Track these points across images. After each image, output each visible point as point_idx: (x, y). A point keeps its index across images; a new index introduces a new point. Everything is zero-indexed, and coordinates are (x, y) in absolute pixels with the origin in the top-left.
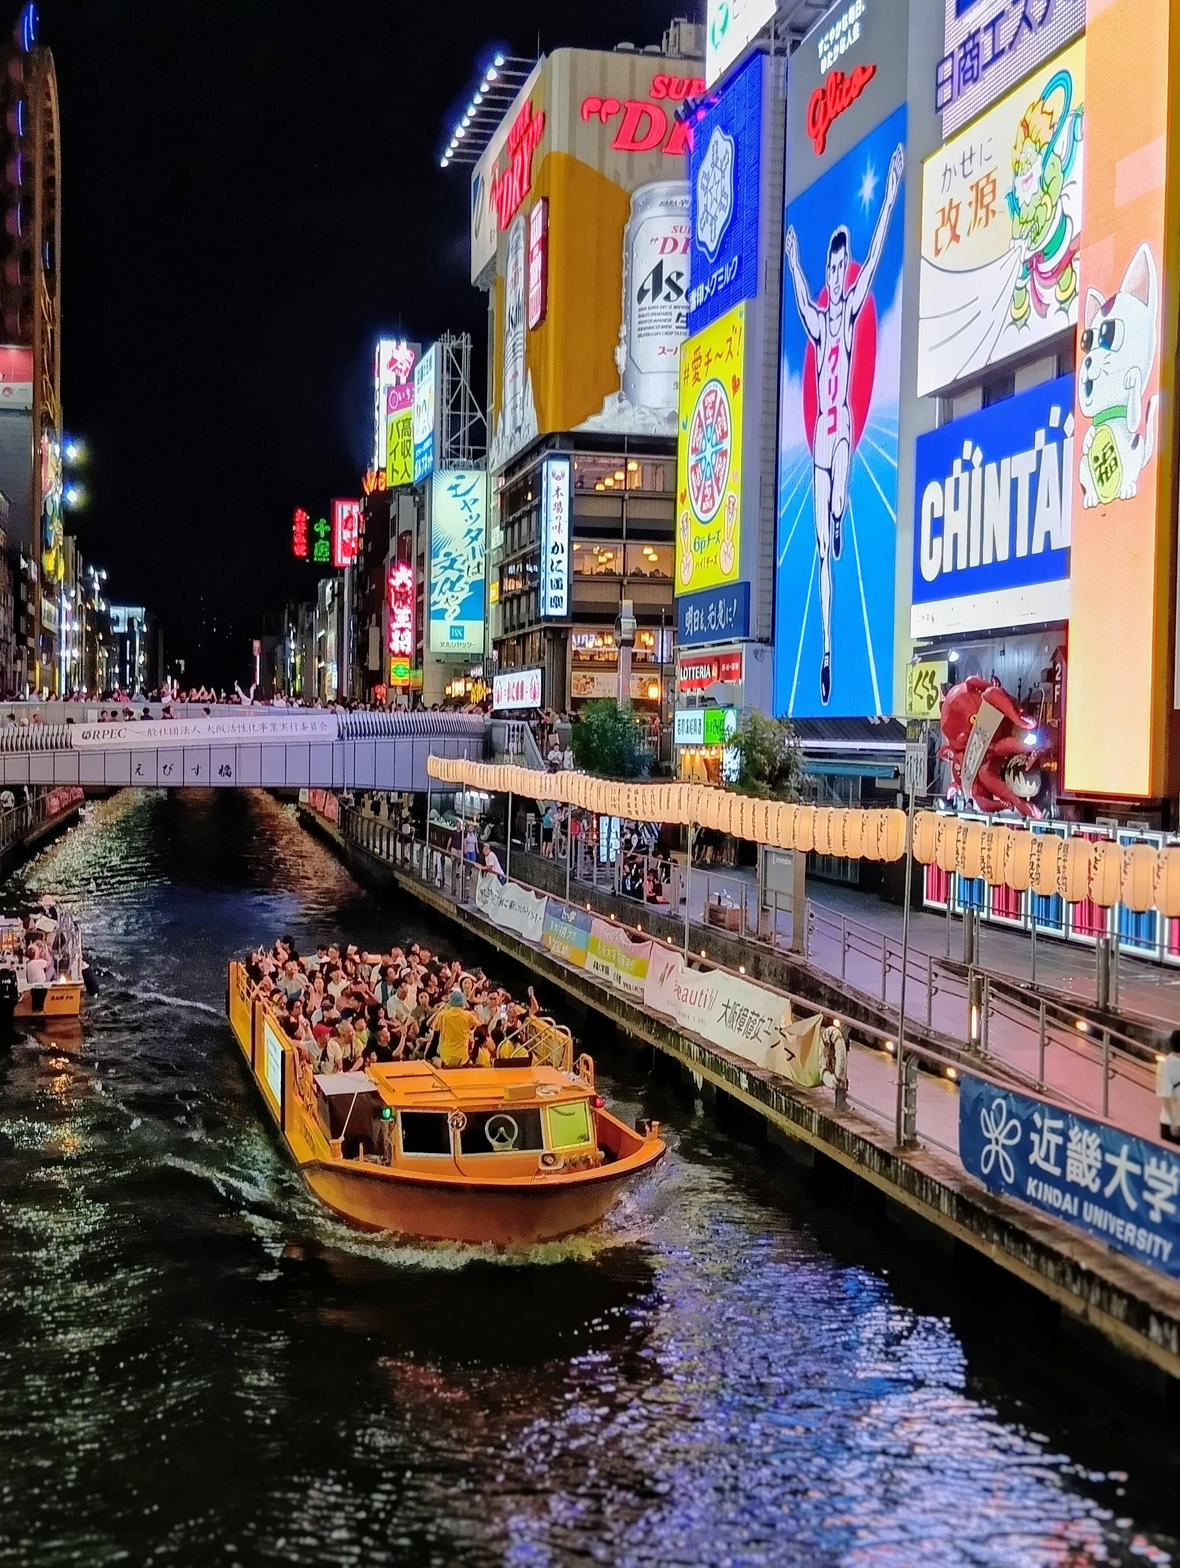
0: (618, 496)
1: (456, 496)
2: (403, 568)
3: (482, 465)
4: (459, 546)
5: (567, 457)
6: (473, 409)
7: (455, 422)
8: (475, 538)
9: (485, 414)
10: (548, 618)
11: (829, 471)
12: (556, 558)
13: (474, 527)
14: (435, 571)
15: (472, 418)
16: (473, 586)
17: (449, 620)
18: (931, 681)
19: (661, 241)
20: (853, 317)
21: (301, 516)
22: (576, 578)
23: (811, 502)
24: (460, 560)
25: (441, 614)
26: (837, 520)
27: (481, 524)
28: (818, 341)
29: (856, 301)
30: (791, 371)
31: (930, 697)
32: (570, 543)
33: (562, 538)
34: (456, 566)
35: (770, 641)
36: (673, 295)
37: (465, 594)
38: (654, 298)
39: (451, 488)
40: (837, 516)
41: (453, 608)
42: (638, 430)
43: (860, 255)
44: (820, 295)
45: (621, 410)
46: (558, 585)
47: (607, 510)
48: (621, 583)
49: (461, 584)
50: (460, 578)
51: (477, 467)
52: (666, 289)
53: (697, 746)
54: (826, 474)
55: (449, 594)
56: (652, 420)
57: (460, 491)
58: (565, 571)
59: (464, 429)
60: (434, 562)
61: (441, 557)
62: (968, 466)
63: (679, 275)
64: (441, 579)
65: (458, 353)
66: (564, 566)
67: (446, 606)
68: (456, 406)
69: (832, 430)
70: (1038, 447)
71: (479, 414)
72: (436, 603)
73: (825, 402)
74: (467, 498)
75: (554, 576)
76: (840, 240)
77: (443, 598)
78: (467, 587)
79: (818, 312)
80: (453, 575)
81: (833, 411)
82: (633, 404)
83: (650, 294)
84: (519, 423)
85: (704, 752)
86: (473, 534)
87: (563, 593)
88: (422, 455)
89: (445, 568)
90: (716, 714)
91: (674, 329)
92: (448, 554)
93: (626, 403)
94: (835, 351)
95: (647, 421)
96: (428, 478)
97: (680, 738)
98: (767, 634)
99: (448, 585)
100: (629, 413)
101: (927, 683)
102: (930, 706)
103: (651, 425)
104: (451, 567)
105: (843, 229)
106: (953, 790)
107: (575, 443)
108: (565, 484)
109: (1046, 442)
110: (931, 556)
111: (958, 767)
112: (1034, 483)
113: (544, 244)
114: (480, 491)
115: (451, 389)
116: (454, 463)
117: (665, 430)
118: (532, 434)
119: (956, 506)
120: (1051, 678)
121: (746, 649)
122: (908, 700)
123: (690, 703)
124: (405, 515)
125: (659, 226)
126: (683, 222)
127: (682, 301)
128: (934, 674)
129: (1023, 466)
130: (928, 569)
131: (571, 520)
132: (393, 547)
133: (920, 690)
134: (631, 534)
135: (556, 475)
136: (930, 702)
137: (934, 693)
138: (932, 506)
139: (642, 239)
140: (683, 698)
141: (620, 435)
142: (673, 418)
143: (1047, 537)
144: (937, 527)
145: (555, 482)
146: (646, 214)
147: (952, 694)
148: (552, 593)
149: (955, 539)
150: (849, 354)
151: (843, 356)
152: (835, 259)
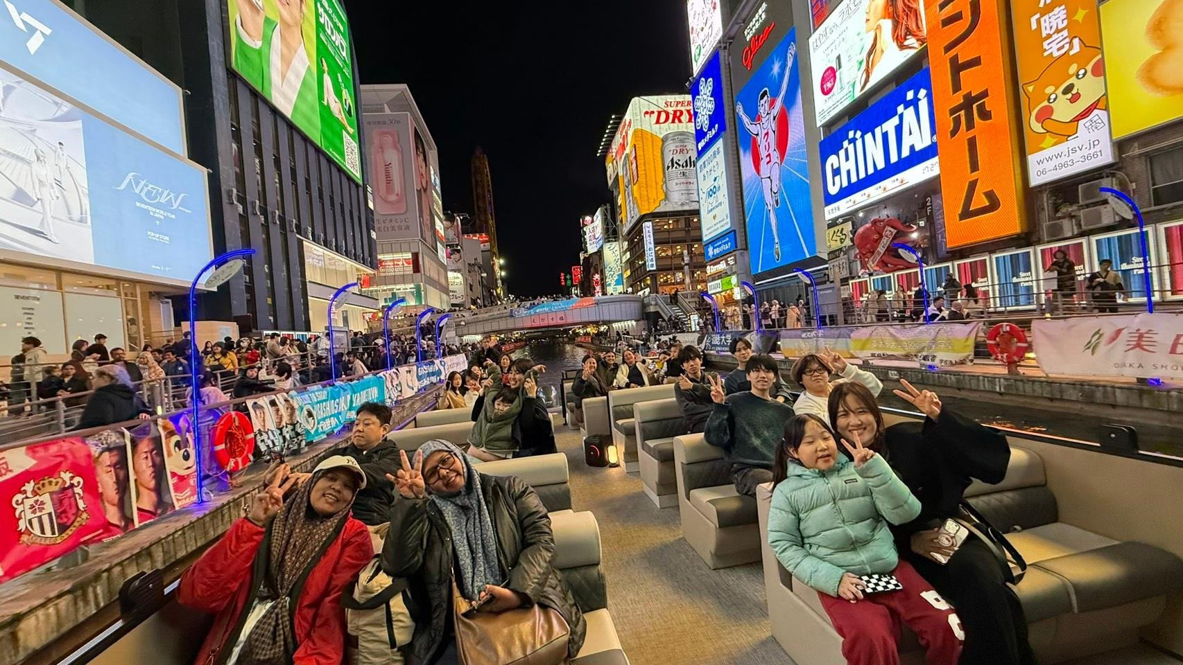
0: (668, 231)
1: (610, 250)
2: (597, 274)
3: (617, 240)
4: (613, 265)
5: (650, 220)
6: (612, 225)
7: (608, 230)
9: (616, 225)
10: (650, 271)
11: (769, 177)
12: (650, 252)
13: (617, 258)
15: (612, 227)
16: (618, 275)
17: (612, 286)
18: (841, 232)
19: (672, 151)
20: (775, 117)
21: (562, 274)
22: (658, 258)
23: (762, 192)
24: (614, 268)
25: (610, 285)
26: (776, 193)
27: (619, 257)
29: (775, 111)
30: (745, 152)
31: (841, 239)
32: (655, 247)
33: (652, 246)
34: (613, 270)
35: (746, 247)
37: (615, 279)
38: (672, 169)
39: (609, 248)
40: (776, 191)
41: (614, 283)
42: (672, 210)
43: (775, 95)
44: (755, 118)
45: (666, 205)
46: (652, 260)
47: (665, 236)
48: (671, 257)
49: (614, 275)
50: (614, 273)
51: (615, 241)
52: (675, 165)
53: (719, 293)
54: (768, 179)
55: (611, 279)
57: (612, 248)
58: (654, 256)
59: (611, 231)
60: (605, 271)
61: (608, 268)
62: (853, 141)
63: (679, 160)
64: (609, 274)
65: (606, 209)
66: (653, 254)
67: (611, 282)
68: (607, 225)
69: (768, 163)
70: (899, 112)
71: (614, 227)
72: (607, 282)
73: (763, 153)
74: (614, 250)
75: (651, 257)
76: (765, 93)
78: (616, 276)
79: (756, 125)
80: (612, 273)
81: (769, 155)
82: (669, 201)
83: (671, 167)
84: (633, 215)
85: (723, 293)
86: (617, 261)
87: (654, 263)
88: (599, 241)
89: (609, 271)
90: (727, 279)
91: (679, 178)
92: (610, 267)
93: (667, 202)
94: (767, 134)
95: (674, 207)
96: (602, 247)
97: (710, 292)
98: (744, 247)
99: (611, 276)
101: (839, 234)
102: (842, 243)
103: (676, 207)
104: (611, 270)
105: (766, 89)
106: (863, 271)
107: (653, 216)
108: (651, 229)
109: (906, 108)
110: (834, 184)
111: (867, 260)
112: (899, 129)
113: (636, 157)
114: (617, 248)
115: (605, 221)
116: (609, 242)
117: (680, 209)
118: (638, 216)
119: (847, 159)
120: (924, 206)
121: (737, 252)
122: (828, 244)
123: (714, 279)
124: (595, 261)
125: (671, 146)
126: (679, 144)
127: (681, 168)
128: (842, 229)
129: (890, 126)
130: (833, 190)
131: (654, 240)
132: (592, 270)
133: (835, 238)
134: (674, 242)
135: (648, 227)
136: (842, 241)
137: (844, 237)
138: (832, 165)
139: (666, 151)
140: (710, 279)
141: (666, 212)
142: (682, 204)
143: (912, 147)
144: (836, 172)
145: (647, 229)
146: (666, 144)
147: (860, 230)
148: (650, 263)
149: (849, 172)
150: (774, 132)
151: (771, 133)
152: (762, 102)
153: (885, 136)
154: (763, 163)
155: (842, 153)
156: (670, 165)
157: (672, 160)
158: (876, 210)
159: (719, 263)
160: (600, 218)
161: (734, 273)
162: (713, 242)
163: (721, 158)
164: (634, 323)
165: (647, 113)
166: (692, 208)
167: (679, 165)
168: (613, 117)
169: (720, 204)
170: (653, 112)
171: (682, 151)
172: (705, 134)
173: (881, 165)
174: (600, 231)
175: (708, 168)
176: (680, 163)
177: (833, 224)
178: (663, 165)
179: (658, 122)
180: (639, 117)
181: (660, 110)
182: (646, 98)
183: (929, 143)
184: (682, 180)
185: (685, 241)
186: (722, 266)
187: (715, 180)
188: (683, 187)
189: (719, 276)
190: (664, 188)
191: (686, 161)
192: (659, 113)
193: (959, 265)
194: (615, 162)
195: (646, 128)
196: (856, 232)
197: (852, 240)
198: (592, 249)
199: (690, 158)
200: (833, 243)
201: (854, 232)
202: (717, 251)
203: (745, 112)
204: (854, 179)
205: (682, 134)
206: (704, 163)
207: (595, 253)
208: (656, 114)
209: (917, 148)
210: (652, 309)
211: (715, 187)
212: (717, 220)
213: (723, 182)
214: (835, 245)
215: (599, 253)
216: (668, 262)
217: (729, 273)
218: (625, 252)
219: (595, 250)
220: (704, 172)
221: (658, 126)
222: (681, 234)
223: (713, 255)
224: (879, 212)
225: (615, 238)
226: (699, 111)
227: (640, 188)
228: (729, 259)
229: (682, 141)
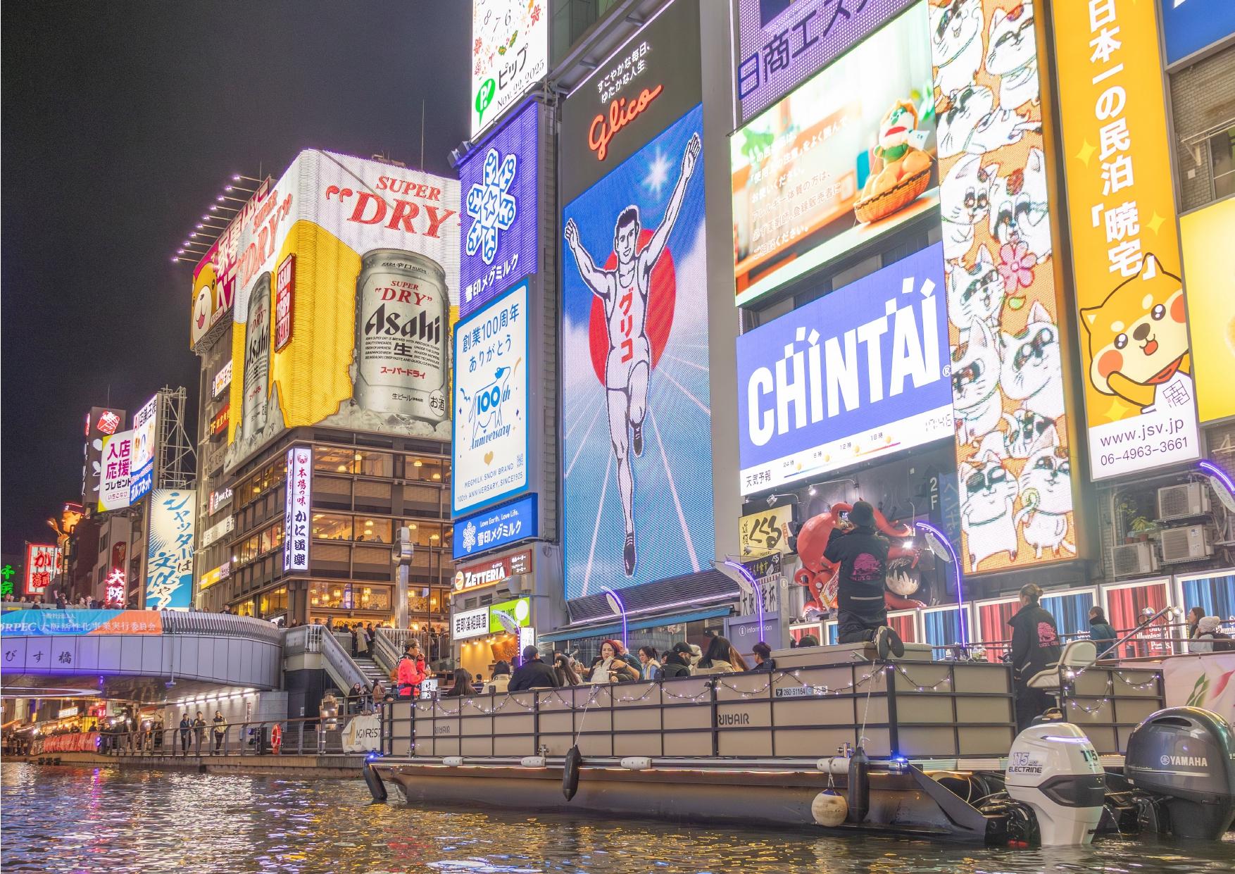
0: (349, 479)
1: (170, 509)
2: (117, 571)
3: (192, 486)
4: (172, 549)
5: (308, 446)
6: (185, 444)
7: (170, 454)
8: (185, 542)
9: (195, 447)
10: (292, 572)
11: (625, 390)
12: (299, 524)
13: (185, 533)
14: (151, 567)
15: (184, 450)
16: (182, 579)
18: (770, 526)
19: (383, 292)
20: (647, 269)
22: (315, 543)
24: (173, 559)
26: (635, 425)
27: (191, 530)
28: (606, 296)
29: (649, 256)
30: (574, 325)
31: (770, 539)
32: (312, 513)
33: (305, 509)
34: (169, 564)
35: (556, 538)
36: (392, 331)
37: (174, 587)
38: (378, 332)
39: (167, 503)
40: (637, 421)
41: (167, 596)
42: (365, 428)
43: (652, 223)
44: (607, 262)
45: (352, 412)
46: (300, 545)
47: (340, 489)
48: (350, 547)
49: (172, 578)
50: (172, 573)
51: (188, 487)
52: (387, 326)
53: (479, 638)
54: (622, 394)
55: (162, 586)
56: (376, 421)
57: (174, 505)
58: (307, 535)
59: (178, 459)
60: (150, 560)
61: (157, 557)
62: (803, 347)
63: (397, 316)
64: (156, 574)
65: (175, 402)
66: (306, 531)
67: (159, 596)
68: (172, 441)
69: (625, 359)
70: (889, 312)
71: (191, 448)
72: (151, 593)
73: (617, 337)
74: (180, 511)
75: (299, 538)
76: (631, 216)
77: (157, 589)
78: (178, 581)
79: (605, 274)
80: (166, 571)
81: (628, 343)
82: (361, 407)
83: (375, 328)
84: (261, 425)
85: (491, 642)
86: (184, 539)
87: (305, 553)
88: (141, 480)
89: (160, 565)
90: (507, 605)
91: (392, 355)
92: (162, 554)
93: (356, 407)
94: (628, 298)
95: (373, 422)
97: (457, 635)
98: (552, 535)
99: (162, 579)
100: (359, 415)
101: (765, 528)
102: (770, 546)
103: (376, 425)
104: (164, 565)
105: (633, 207)
106: (810, 608)
107: (320, 435)
108: (307, 467)
109: (899, 307)
110: (761, 426)
111: (819, 585)
112: (887, 341)
113: (291, 287)
114: (190, 506)
115: (166, 429)
116: (170, 485)
117: (386, 429)
118: (276, 430)
119: (790, 380)
120: (925, 493)
121: (536, 547)
122: (743, 546)
123: (470, 604)
124: (118, 532)
125: (381, 278)
126: (400, 279)
127: (399, 335)
128: (774, 518)
129: (872, 332)
130: (759, 437)
131: (312, 494)
132: (103, 558)
133: (757, 535)
134: (358, 508)
135: (300, 462)
136: (771, 542)
137: (775, 535)
138: (760, 386)
139: (369, 289)
140: (461, 602)
141: (351, 432)
142: (393, 421)
143: (908, 379)
144: (767, 402)
145: (299, 466)
146: (373, 271)
147: (810, 524)
148: (295, 552)
149: (791, 406)
150: (644, 297)
151: (637, 298)
152: (624, 231)
153: (862, 348)
154: (614, 359)
155: (781, 366)
156: (374, 321)
157: (381, 311)
158: (840, 489)
159: (487, 566)
160: (152, 420)
161: (526, 593)
162: (478, 513)
163: (518, 328)
164: (251, 696)
165: (334, 190)
166: (414, 433)
167: (396, 328)
168: (237, 178)
169: (507, 430)
170: (349, 193)
171: (405, 297)
172: (485, 269)
173: (852, 403)
174: (148, 456)
175: (484, 345)
176: (400, 322)
177: (756, 504)
178: (358, 317)
179: (357, 216)
180: (313, 196)
181: (366, 191)
182: (336, 156)
183: (938, 378)
184: (399, 364)
185: (388, 511)
186: (494, 575)
187: (499, 373)
188: (398, 379)
189: (486, 598)
190: (354, 373)
191: (413, 322)
192: (364, 199)
193: (982, 609)
194: (220, 288)
195: (327, 223)
196: (799, 528)
197: (792, 543)
198: (111, 498)
199: (423, 315)
200: (752, 544)
201: (796, 526)
202: (485, 538)
203: (584, 243)
204: (801, 422)
205: (410, 257)
206: (476, 332)
207: (122, 513)
208: (355, 198)
209: (918, 382)
210: (307, 662)
211: (496, 390)
212: (495, 464)
213: (517, 381)
214: (758, 549)
215: (138, 512)
216: (339, 556)
217: (513, 592)
218: (213, 520)
219: (124, 503)
220: (474, 351)
221: (355, 224)
222: (381, 493)
223: (475, 546)
224: (844, 492)
225: (189, 478)
226: (477, 217)
227: (292, 362)
228: (514, 560)
229: (408, 273)
